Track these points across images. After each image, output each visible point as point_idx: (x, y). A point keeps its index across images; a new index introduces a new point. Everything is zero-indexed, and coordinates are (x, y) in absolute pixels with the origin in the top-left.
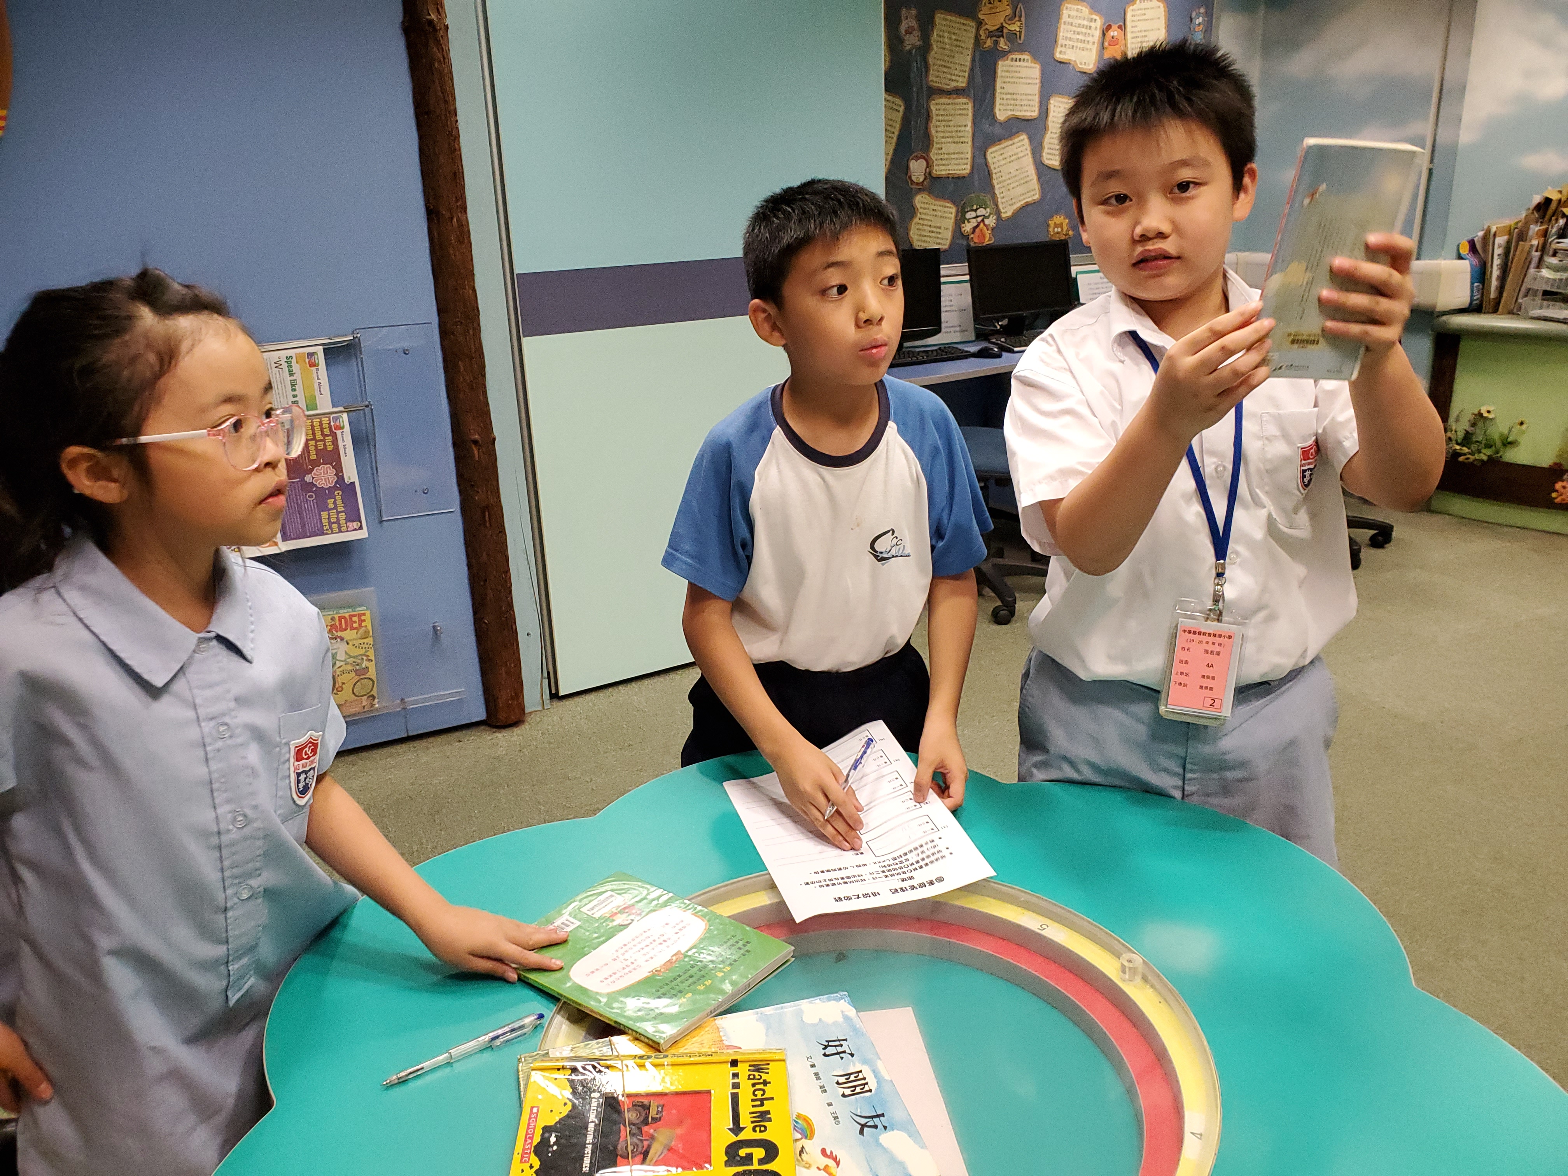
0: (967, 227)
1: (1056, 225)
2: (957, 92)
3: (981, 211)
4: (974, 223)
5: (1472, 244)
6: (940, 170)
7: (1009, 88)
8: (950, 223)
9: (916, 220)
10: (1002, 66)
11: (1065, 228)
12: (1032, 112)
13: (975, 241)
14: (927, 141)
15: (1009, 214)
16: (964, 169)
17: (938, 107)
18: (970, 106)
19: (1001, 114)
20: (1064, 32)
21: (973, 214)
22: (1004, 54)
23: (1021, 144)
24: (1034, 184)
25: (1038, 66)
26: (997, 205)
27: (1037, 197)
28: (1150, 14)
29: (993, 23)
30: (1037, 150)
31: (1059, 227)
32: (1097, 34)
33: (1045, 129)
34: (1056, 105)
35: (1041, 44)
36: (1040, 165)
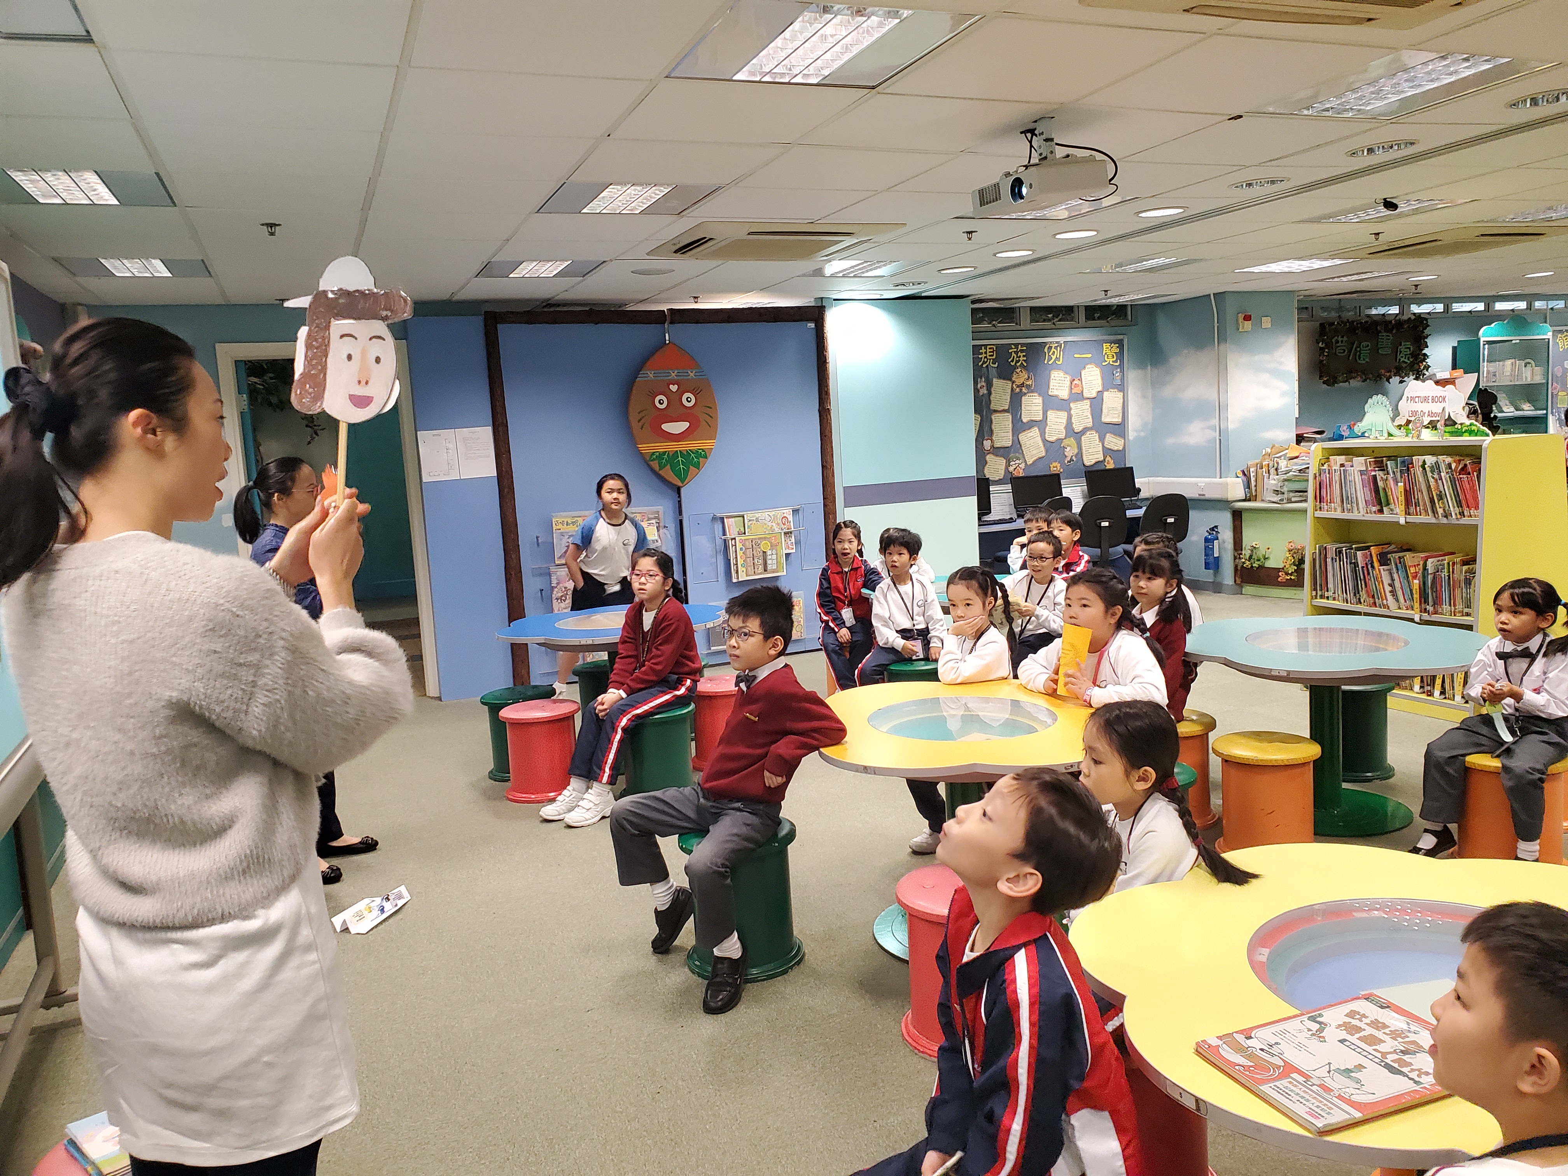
0: (1011, 469)
1: (1054, 467)
2: (1004, 411)
3: (1018, 462)
4: (1014, 467)
5: (1243, 472)
6: (997, 445)
7: (1029, 408)
8: (1003, 467)
9: (987, 466)
10: (1024, 399)
11: (1059, 468)
12: (1039, 418)
13: (1016, 474)
14: (992, 431)
15: (1031, 462)
16: (1009, 443)
17: (994, 417)
18: (1010, 417)
19: (1025, 419)
20: (1052, 383)
21: (1014, 463)
22: (1025, 394)
23: (1035, 432)
24: (1043, 449)
25: (1041, 398)
26: (1024, 458)
27: (1044, 454)
28: (1092, 373)
29: (1019, 382)
30: (1043, 434)
31: (1056, 467)
32: (1068, 383)
33: (1047, 424)
34: (1051, 414)
35: (1042, 389)
36: (1044, 441)
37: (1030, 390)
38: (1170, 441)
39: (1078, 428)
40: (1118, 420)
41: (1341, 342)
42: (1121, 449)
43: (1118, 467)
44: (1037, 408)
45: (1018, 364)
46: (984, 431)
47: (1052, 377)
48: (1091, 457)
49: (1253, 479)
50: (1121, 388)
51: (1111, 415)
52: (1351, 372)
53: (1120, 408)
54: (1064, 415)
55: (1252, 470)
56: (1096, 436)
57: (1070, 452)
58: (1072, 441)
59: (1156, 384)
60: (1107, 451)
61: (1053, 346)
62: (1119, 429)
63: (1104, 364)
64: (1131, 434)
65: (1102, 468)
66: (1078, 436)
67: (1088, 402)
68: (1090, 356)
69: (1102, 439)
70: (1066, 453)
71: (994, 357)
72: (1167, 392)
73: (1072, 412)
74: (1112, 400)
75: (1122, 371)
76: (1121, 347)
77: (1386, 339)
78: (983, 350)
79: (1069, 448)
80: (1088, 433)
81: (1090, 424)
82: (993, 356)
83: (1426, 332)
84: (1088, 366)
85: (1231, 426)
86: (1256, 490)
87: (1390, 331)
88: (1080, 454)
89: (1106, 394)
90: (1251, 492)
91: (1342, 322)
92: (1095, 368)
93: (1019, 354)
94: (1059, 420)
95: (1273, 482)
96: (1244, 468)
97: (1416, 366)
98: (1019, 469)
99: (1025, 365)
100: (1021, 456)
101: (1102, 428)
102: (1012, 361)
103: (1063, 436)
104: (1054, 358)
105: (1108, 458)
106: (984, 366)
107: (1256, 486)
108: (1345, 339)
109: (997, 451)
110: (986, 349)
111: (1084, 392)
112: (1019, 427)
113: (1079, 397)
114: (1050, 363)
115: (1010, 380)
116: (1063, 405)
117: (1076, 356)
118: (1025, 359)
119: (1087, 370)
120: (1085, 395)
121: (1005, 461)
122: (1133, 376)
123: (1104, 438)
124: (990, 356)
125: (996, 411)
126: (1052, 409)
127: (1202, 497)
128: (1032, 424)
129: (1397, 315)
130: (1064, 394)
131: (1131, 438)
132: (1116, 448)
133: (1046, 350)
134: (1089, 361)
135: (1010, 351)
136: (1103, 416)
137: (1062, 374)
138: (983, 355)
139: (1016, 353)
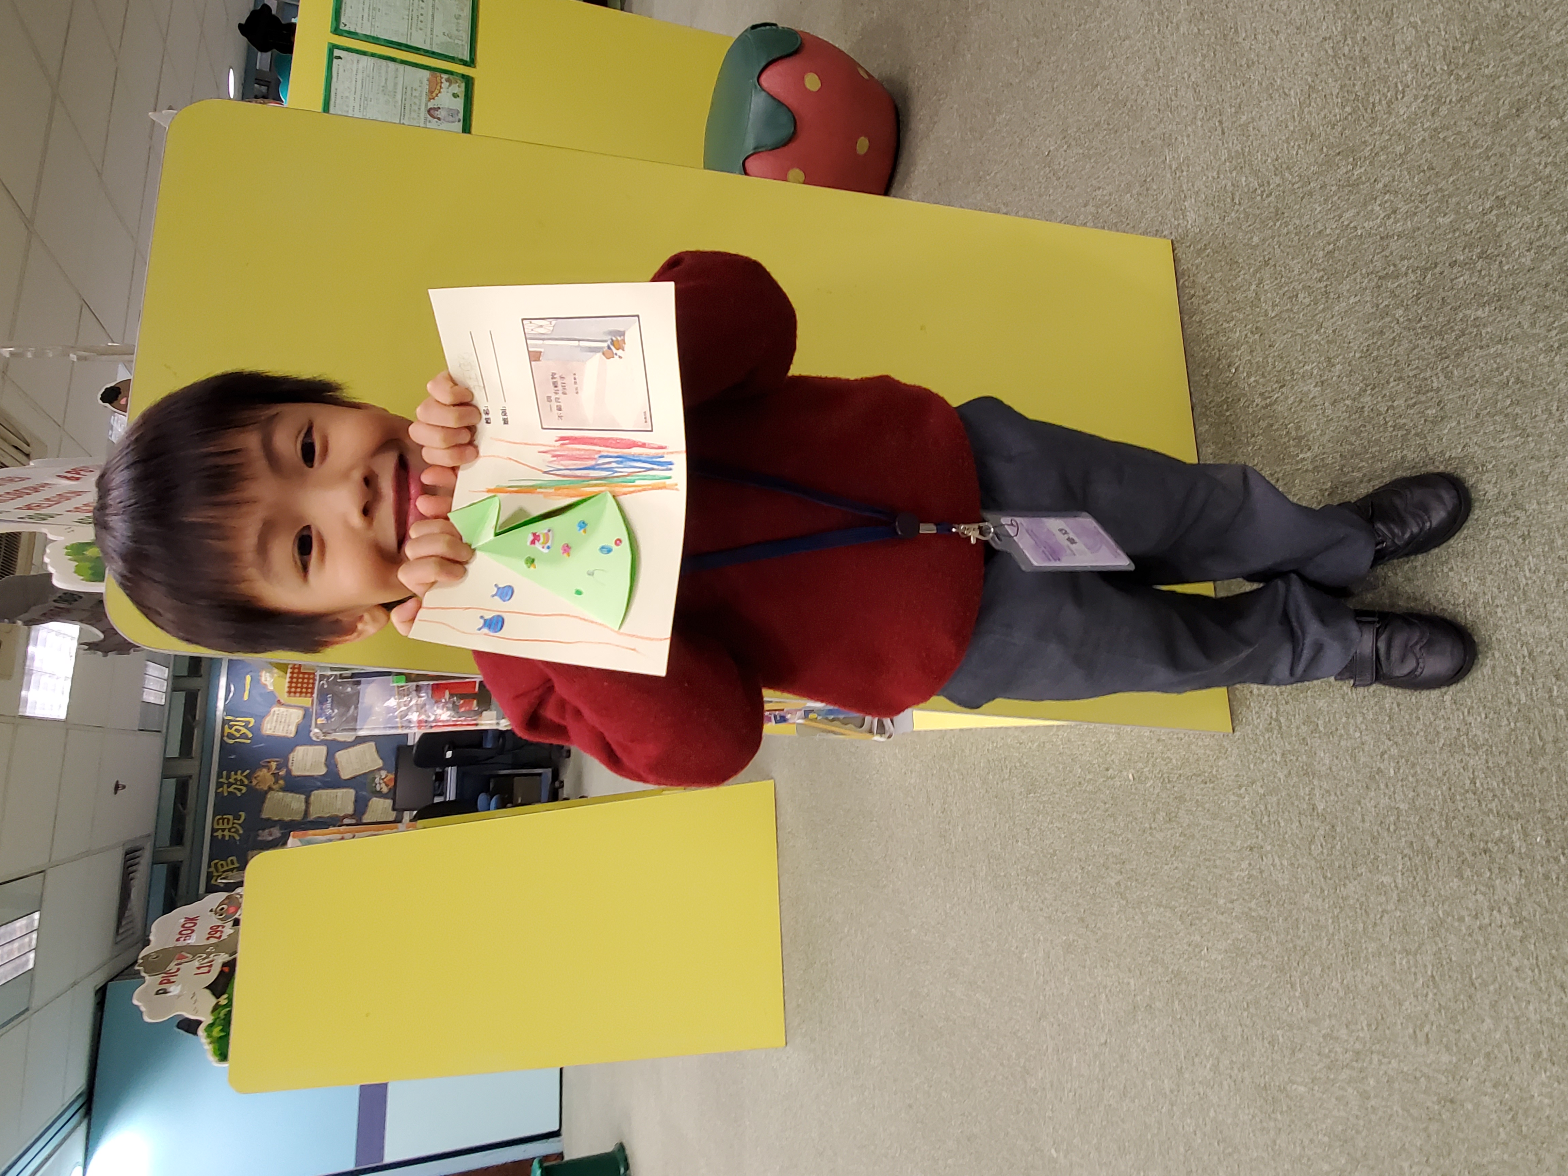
0: (384, 789)
2: (308, 801)
3: (376, 781)
4: (383, 785)
6: (351, 808)
7: (308, 767)
8: (381, 799)
10: (295, 772)
13: (393, 784)
15: (381, 763)
16: (352, 794)
17: (314, 811)
19: (322, 771)
20: (280, 732)
21: (378, 786)
22: (289, 771)
23: (340, 757)
25: (297, 748)
26: (374, 771)
29: (270, 780)
30: (346, 746)
32: (282, 709)
33: (332, 740)
37: (284, 763)
44: (310, 754)
45: (246, 782)
61: (227, 730)
68: (250, 675)
71: (231, 818)
78: (219, 833)
82: (229, 820)
84: (262, 682)
93: (231, 780)
98: (386, 780)
99: (248, 771)
100: (372, 775)
102: (240, 790)
104: (244, 730)
106: (241, 831)
109: (359, 810)
110: (218, 830)
114: (250, 735)
115: (267, 793)
117: (245, 699)
118: (239, 772)
121: (374, 799)
124: (228, 824)
125: (306, 813)
128: (330, 761)
130: (294, 715)
133: (231, 741)
134: (256, 683)
135: (226, 794)
137: (268, 719)
138: (226, 833)
139: (230, 785)
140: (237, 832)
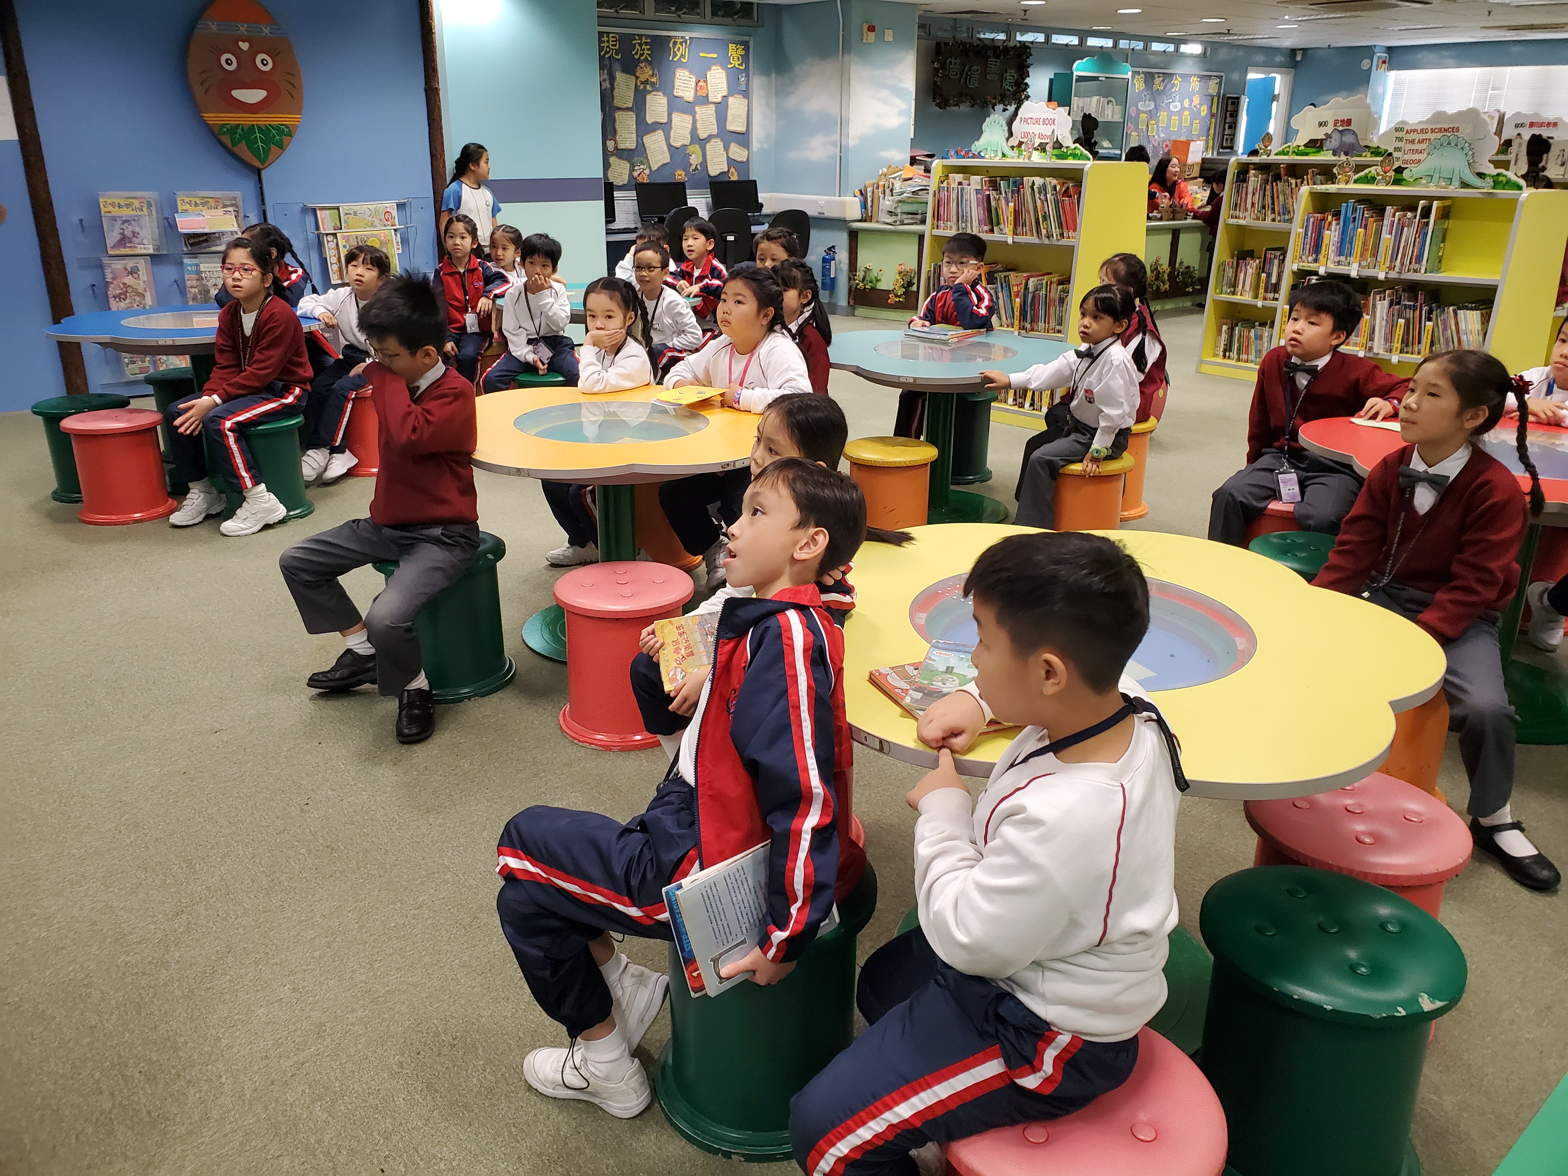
0: (635, 174)
2: (628, 109)
3: (642, 167)
4: (639, 172)
5: (861, 191)
6: (621, 146)
7: (652, 108)
8: (627, 172)
9: (613, 169)
10: (649, 98)
11: (683, 177)
12: (665, 120)
13: (640, 180)
14: (615, 131)
15: (656, 168)
16: (632, 145)
17: (618, 115)
18: (634, 116)
19: (649, 121)
20: (677, 83)
21: (638, 167)
22: (650, 92)
23: (659, 134)
24: (667, 154)
25: (666, 98)
26: (649, 163)
27: (669, 160)
28: (718, 76)
29: (643, 78)
30: (667, 138)
31: (680, 175)
32: (694, 84)
33: (671, 128)
34: (676, 117)
35: (667, 88)
36: (670, 146)
37: (655, 88)
38: (792, 155)
39: (703, 134)
40: (742, 129)
41: (954, 64)
42: (745, 160)
43: (742, 179)
44: (661, 109)
45: (642, 58)
46: (608, 129)
47: (677, 76)
48: (715, 167)
49: (869, 199)
50: (746, 94)
51: (735, 124)
52: (963, 96)
53: (745, 116)
54: (690, 118)
55: (869, 189)
56: (720, 144)
57: (695, 160)
58: (697, 148)
59: (781, 93)
60: (731, 162)
61: (679, 41)
62: (743, 138)
63: (729, 66)
64: (755, 145)
65: (726, 179)
66: (702, 143)
67: (713, 107)
68: (715, 56)
69: (726, 149)
70: (691, 161)
71: (617, 47)
72: (791, 102)
73: (697, 117)
74: (737, 106)
75: (747, 76)
76: (747, 49)
77: (994, 64)
78: (605, 39)
79: (693, 156)
80: (713, 140)
81: (715, 132)
82: (615, 45)
83: (1029, 61)
84: (714, 67)
85: (852, 142)
86: (872, 211)
87: (998, 57)
88: (704, 163)
89: (731, 99)
90: (867, 213)
91: (957, 44)
92: (721, 70)
94: (683, 124)
95: (888, 203)
96: (862, 187)
97: (1018, 96)
98: (643, 174)
99: (650, 59)
100: (645, 161)
101: (728, 137)
102: (636, 54)
103: (687, 142)
104: (679, 54)
105: (732, 170)
106: (607, 56)
107: (872, 206)
108: (958, 61)
109: (621, 153)
110: (608, 37)
111: (710, 95)
112: (644, 128)
113: (704, 100)
114: (675, 60)
115: (634, 75)
116: (688, 108)
117: (701, 54)
118: (649, 52)
119: (712, 71)
120: (711, 99)
121: (628, 165)
122: (758, 82)
123: (729, 146)
124: (612, 46)
125: (619, 109)
126: (678, 111)
127: (822, 216)
128: (656, 126)
129: (1004, 41)
130: (689, 96)
131: (754, 149)
132: (740, 159)
133: (671, 45)
134: (714, 62)
135: (634, 42)
136: (728, 123)
137: (687, 73)
138: (606, 44)
139: (640, 45)
140: (607, 53)
